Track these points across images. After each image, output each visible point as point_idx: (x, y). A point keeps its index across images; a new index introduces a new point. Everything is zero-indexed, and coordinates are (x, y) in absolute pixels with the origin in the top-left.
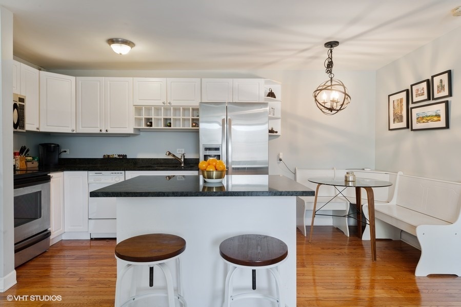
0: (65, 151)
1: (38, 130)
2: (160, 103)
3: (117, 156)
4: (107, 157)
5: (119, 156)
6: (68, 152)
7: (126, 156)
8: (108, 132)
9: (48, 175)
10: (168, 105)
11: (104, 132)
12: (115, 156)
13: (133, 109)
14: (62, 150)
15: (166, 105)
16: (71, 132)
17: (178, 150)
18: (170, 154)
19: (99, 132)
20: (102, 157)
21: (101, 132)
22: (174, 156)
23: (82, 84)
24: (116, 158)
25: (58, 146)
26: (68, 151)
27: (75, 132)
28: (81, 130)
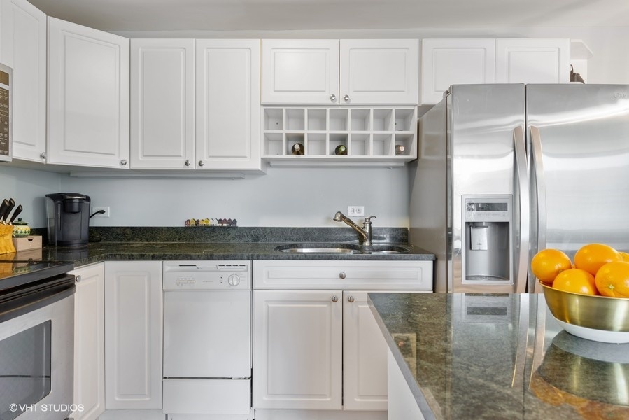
0: (102, 212)
1: (43, 161)
2: (323, 99)
3: (216, 223)
4: (193, 224)
5: (220, 221)
6: (108, 214)
7: (235, 221)
8: (204, 168)
9: (70, 273)
10: (343, 102)
11: (193, 166)
12: (211, 223)
13: (259, 114)
14: (95, 209)
15: (337, 103)
16: (118, 166)
17: (350, 208)
18: (343, 217)
19: (181, 166)
20: (183, 225)
21: (186, 168)
22: (349, 221)
23: (143, 54)
24: (213, 228)
25: (88, 199)
26: (108, 210)
27: (127, 167)
28: (141, 163)
